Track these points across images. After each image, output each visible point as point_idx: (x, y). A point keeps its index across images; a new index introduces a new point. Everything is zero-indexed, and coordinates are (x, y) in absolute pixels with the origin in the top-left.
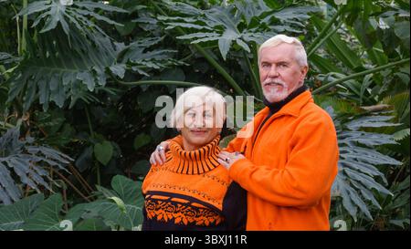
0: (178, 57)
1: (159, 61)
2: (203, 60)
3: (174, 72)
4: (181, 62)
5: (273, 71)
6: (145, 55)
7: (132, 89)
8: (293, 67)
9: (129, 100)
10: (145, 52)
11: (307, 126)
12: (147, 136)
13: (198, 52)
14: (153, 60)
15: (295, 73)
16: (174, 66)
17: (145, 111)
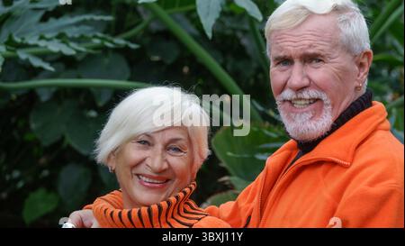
0: (116, 29)
1: (73, 40)
2: (167, 35)
3: (106, 61)
4: (120, 41)
5: (296, 75)
6: (44, 26)
7: (19, 98)
8: (340, 60)
9: (13, 120)
10: (44, 19)
11: (363, 197)
12: (52, 196)
13: (157, 18)
14: (61, 37)
15: (343, 75)
16: (105, 49)
17: (46, 143)
